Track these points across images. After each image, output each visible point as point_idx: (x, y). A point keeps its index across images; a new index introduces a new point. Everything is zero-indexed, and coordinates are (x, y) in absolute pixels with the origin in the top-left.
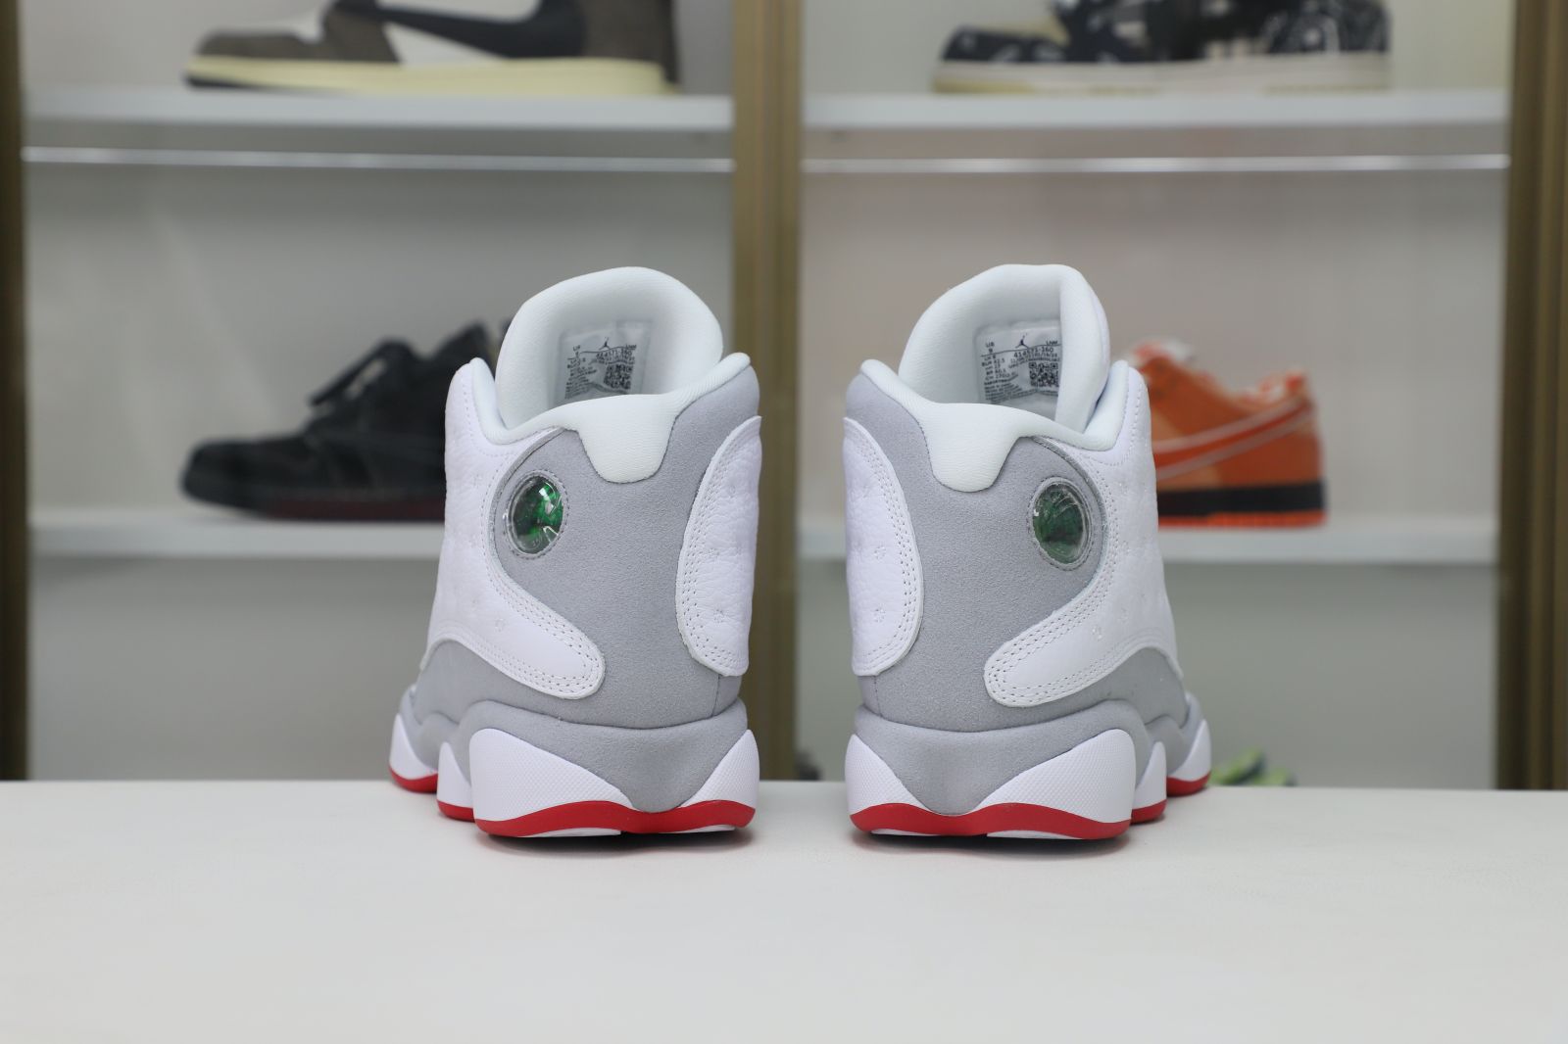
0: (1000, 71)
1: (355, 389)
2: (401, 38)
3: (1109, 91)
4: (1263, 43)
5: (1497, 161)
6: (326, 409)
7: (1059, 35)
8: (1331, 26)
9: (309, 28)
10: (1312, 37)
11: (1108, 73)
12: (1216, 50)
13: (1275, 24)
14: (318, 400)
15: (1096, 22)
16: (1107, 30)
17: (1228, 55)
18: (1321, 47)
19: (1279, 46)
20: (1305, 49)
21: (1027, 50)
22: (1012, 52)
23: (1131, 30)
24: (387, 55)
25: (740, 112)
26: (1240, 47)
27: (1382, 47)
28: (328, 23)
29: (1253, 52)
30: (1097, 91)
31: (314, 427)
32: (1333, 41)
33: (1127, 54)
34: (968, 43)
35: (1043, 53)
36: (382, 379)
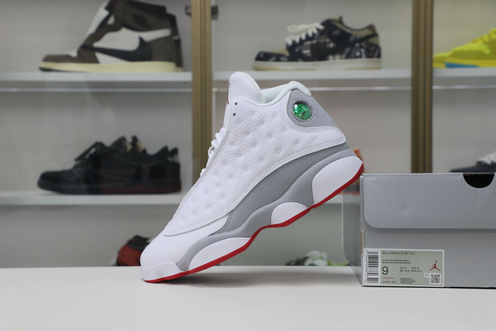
0: (270, 64)
1: (87, 156)
2: (99, 56)
3: (301, 70)
4: (344, 56)
5: (409, 88)
6: (79, 162)
7: (287, 54)
8: (363, 51)
9: (74, 54)
10: (358, 54)
11: (300, 64)
12: (331, 57)
13: (347, 50)
14: (77, 160)
15: (297, 50)
16: (300, 52)
17: (334, 59)
18: (360, 57)
19: (348, 56)
20: (356, 57)
21: (278, 57)
22: (274, 58)
23: (307, 52)
24: (96, 61)
25: (194, 76)
26: (338, 57)
27: (379, 56)
28: (79, 52)
29: (341, 58)
30: (297, 70)
31: (75, 167)
32: (364, 55)
33: (305, 59)
34: (262, 56)
35: (282, 58)
36: (95, 153)
